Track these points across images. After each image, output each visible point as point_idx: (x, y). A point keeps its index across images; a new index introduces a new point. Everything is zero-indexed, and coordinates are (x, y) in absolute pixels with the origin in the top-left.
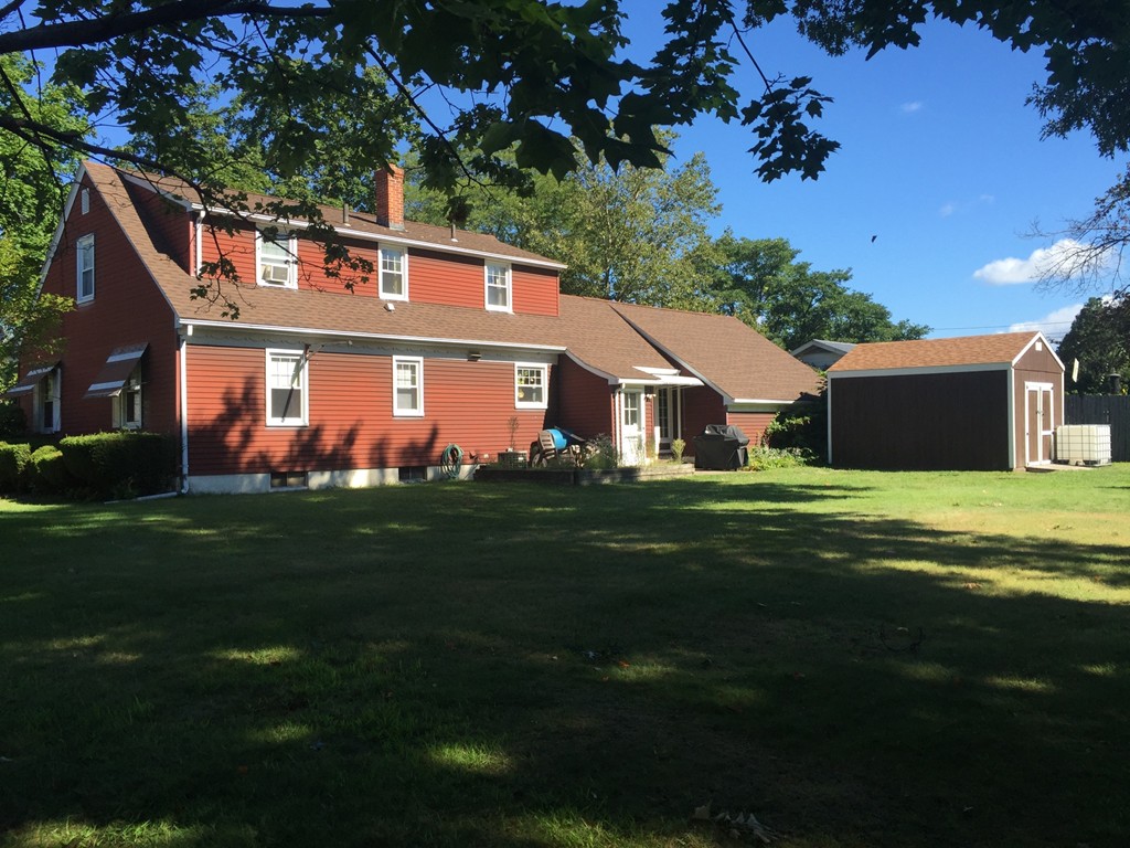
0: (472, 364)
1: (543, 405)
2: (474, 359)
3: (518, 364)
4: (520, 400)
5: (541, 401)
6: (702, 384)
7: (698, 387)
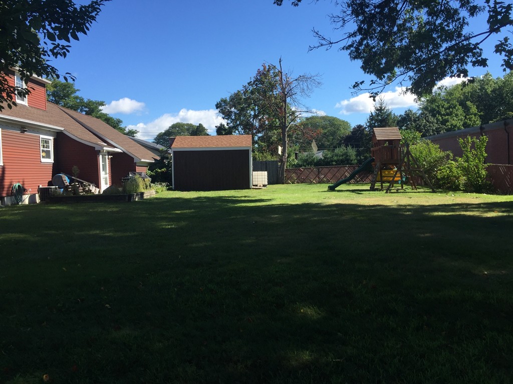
0: (22, 135)
1: (51, 160)
2: (23, 132)
3: (42, 136)
4: (43, 157)
5: (50, 158)
6: (122, 151)
7: (120, 153)
